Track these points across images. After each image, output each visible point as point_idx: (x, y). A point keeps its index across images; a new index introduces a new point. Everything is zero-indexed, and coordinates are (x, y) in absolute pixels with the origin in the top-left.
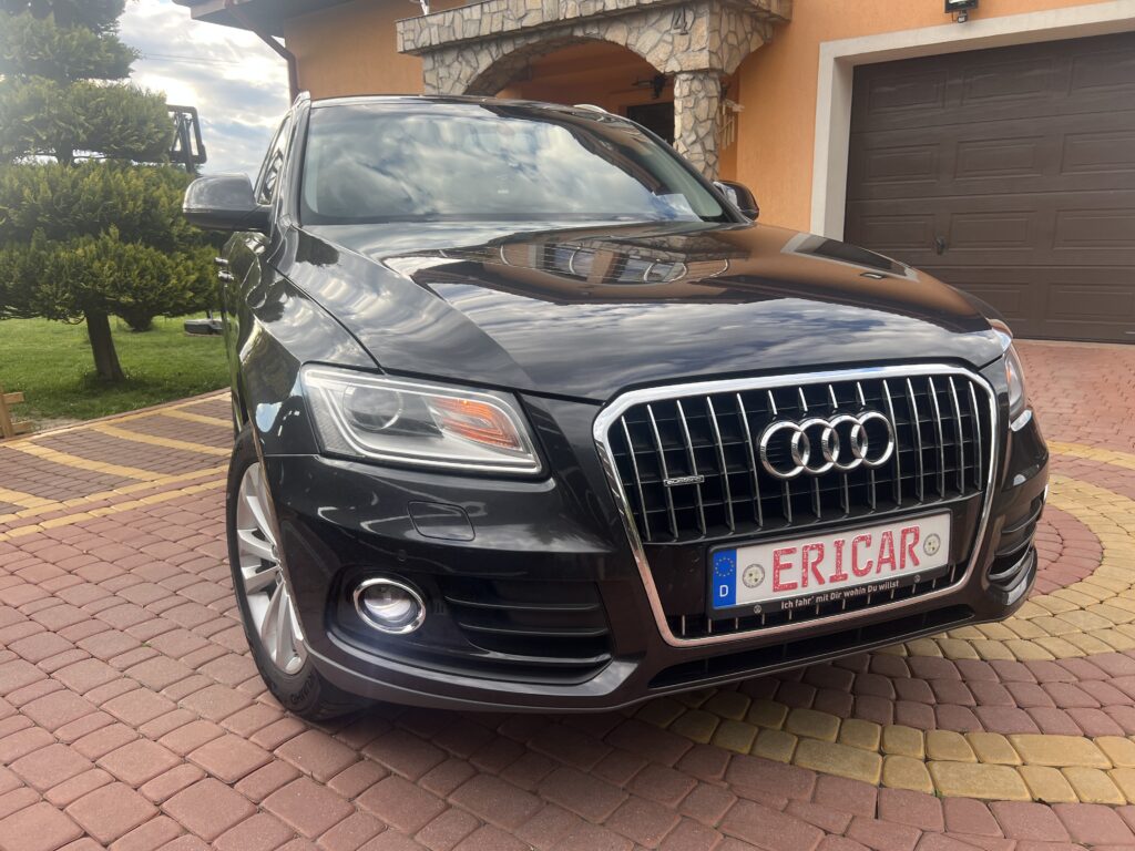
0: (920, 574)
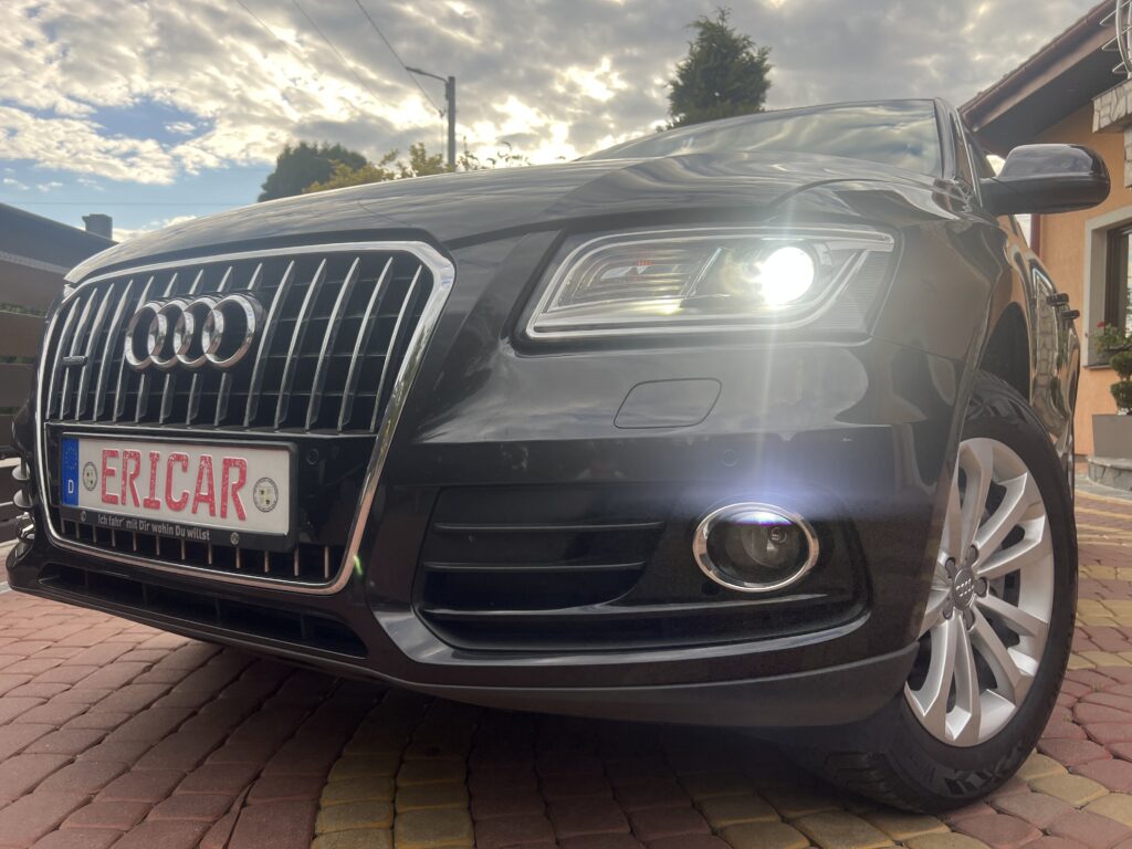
0: (241, 534)
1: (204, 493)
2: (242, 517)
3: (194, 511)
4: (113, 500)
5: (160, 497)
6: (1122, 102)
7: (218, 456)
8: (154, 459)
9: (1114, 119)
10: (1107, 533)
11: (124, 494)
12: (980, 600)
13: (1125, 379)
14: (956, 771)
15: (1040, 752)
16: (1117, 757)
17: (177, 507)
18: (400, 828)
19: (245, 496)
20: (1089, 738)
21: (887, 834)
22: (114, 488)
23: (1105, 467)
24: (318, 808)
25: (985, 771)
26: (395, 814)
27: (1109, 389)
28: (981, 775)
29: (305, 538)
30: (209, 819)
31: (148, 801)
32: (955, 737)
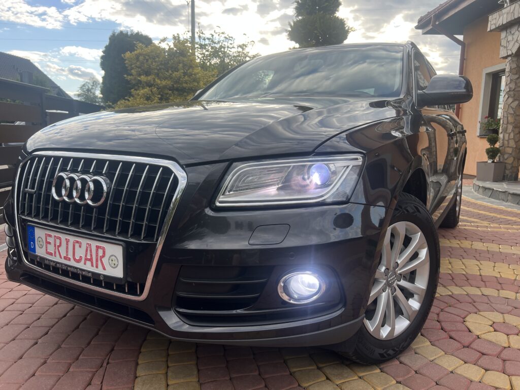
1: (89, 257)
2: (104, 269)
3: (85, 264)
4: (51, 254)
5: (70, 256)
6: (501, 18)
7: (94, 244)
8: (67, 241)
9: (497, 26)
10: (473, 222)
11: (55, 253)
12: (399, 283)
13: (492, 146)
14: (383, 350)
15: (422, 335)
16: (451, 338)
17: (78, 261)
18: (170, 374)
19: (105, 260)
20: (442, 329)
21: (356, 374)
22: (51, 249)
23: (480, 187)
24: (137, 364)
25: (395, 348)
26: (168, 367)
27: (485, 151)
28: (394, 350)
29: (130, 280)
30: (94, 370)
31: (69, 362)
32: (384, 337)
